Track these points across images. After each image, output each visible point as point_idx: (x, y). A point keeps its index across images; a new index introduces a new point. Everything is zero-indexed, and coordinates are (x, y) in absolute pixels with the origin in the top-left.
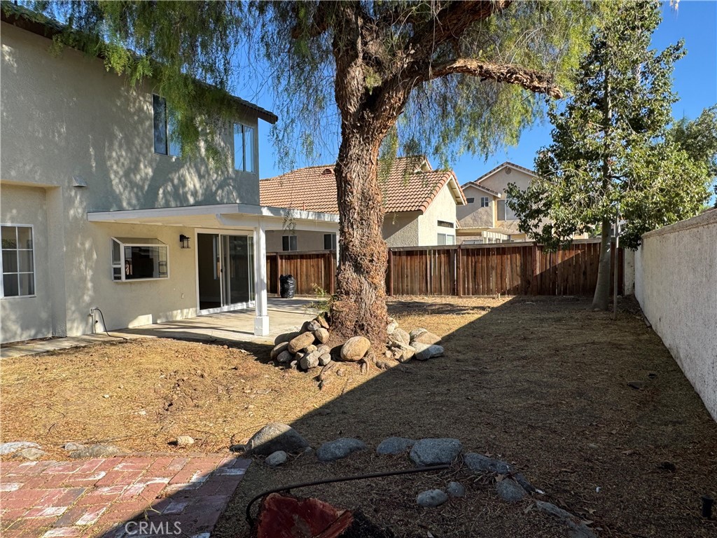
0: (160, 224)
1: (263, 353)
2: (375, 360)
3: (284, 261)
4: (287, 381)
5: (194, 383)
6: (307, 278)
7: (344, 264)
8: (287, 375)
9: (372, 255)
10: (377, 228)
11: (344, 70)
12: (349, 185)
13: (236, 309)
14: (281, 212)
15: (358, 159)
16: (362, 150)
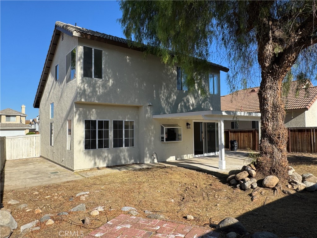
0: (179, 119)
1: (223, 178)
2: (282, 189)
3: (232, 133)
4: (235, 194)
5: (193, 190)
6: (243, 142)
7: (264, 139)
8: (235, 191)
9: (279, 135)
10: (281, 121)
11: (262, 47)
12: (266, 100)
13: (210, 155)
14: (231, 113)
15: (271, 88)
16: (273, 84)
